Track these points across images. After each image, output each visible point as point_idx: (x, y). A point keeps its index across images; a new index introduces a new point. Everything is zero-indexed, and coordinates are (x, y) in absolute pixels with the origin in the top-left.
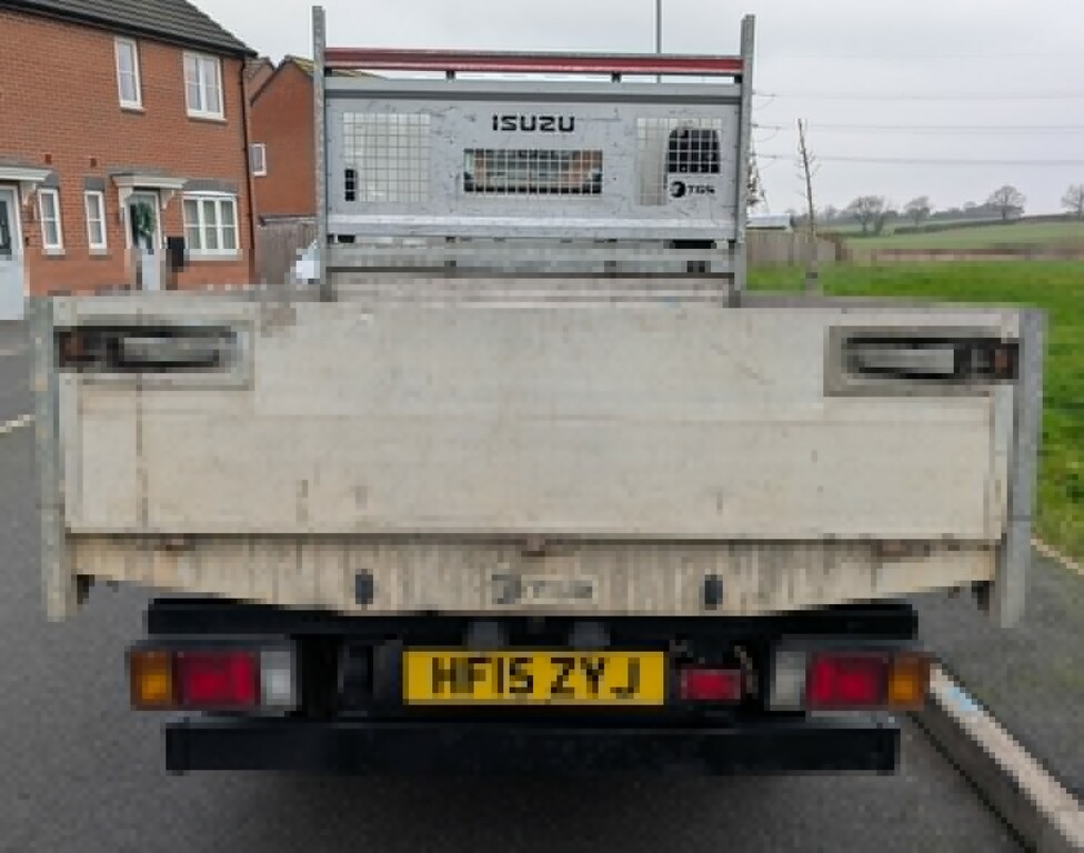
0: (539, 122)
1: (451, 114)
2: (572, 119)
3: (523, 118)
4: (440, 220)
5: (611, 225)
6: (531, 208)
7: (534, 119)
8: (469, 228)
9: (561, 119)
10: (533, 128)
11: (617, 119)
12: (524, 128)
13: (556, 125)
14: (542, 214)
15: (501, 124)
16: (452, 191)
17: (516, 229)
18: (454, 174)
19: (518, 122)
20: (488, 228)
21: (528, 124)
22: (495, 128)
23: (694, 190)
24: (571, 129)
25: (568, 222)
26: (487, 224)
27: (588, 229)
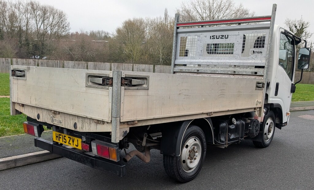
0: (220, 37)
1: (201, 36)
2: (228, 35)
3: (217, 36)
4: (197, 61)
5: (235, 62)
6: (217, 57)
7: (219, 36)
8: (202, 62)
9: (225, 36)
10: (219, 38)
11: (239, 35)
12: (217, 38)
13: (224, 37)
14: (219, 59)
15: (212, 38)
16: (200, 54)
17: (212, 63)
18: (201, 50)
19: (215, 37)
20: (206, 62)
21: (218, 37)
22: (210, 39)
23: (257, 52)
24: (227, 38)
25: (224, 61)
26: (206, 61)
27: (228, 63)
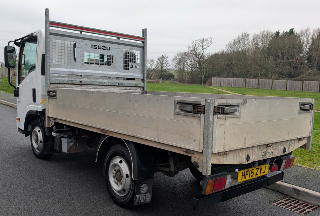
0: (102, 48)
1: (81, 43)
2: (109, 48)
3: (98, 46)
4: (79, 71)
5: (119, 74)
6: (100, 68)
7: (101, 46)
8: (87, 73)
9: (107, 47)
10: (101, 49)
11: (119, 49)
12: (99, 49)
13: (106, 48)
14: (103, 70)
15: (93, 47)
16: (81, 63)
17: (98, 74)
18: (82, 59)
19: (97, 47)
20: (91, 73)
21: (100, 48)
22: (92, 48)
23: (135, 67)
24: (109, 50)
25: (109, 73)
26: (91, 72)
27: (114, 75)
